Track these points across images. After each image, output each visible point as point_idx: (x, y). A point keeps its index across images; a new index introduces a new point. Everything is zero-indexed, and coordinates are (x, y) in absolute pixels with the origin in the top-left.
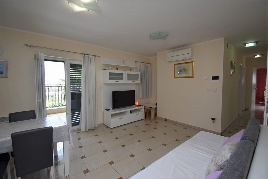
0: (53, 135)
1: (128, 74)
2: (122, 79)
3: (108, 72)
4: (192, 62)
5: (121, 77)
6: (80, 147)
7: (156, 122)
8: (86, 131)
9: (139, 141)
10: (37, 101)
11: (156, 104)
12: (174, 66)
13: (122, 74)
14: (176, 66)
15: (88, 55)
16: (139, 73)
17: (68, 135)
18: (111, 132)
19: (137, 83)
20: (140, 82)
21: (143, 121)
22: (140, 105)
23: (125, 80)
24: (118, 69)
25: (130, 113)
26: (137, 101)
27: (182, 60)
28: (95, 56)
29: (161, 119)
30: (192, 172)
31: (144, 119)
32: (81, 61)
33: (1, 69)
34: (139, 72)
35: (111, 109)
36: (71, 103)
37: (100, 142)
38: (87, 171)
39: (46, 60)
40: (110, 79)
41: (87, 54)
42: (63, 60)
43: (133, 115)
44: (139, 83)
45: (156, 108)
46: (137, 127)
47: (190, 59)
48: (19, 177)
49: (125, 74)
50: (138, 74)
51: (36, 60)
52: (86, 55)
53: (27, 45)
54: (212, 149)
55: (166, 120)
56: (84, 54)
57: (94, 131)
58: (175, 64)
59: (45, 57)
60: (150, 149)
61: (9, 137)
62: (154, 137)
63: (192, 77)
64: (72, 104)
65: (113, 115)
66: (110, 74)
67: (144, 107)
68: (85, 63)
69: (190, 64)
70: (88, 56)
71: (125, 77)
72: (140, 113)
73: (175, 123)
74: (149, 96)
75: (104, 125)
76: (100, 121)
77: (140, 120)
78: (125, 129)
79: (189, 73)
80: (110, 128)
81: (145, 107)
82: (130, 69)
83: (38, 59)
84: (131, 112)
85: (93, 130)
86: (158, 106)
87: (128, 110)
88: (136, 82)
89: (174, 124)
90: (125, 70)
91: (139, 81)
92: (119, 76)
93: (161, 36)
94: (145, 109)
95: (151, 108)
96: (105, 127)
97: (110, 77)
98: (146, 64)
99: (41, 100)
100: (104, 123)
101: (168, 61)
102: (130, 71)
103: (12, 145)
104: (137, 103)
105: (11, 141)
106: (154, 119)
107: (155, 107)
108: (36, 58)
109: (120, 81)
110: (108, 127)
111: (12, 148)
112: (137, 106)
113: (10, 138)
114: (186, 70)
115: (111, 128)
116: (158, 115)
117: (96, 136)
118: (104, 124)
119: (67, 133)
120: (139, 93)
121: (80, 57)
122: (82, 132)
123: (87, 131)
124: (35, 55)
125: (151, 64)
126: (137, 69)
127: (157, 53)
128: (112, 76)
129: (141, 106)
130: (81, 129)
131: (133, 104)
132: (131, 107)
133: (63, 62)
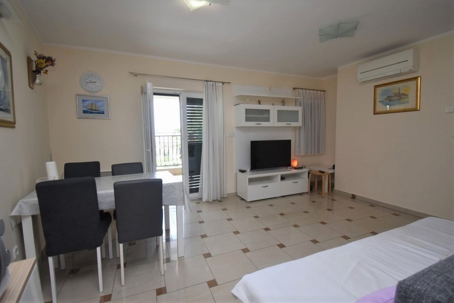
0: (163, 194)
1: (279, 111)
2: (268, 120)
3: (243, 107)
4: (416, 78)
5: (266, 116)
6: (200, 222)
7: (334, 200)
8: (208, 202)
9: (296, 226)
10: (146, 151)
11: (334, 166)
12: (375, 90)
13: (268, 111)
14: (379, 90)
15: (213, 81)
16: (299, 109)
17: (183, 197)
18: (248, 207)
19: (296, 127)
20: (301, 125)
21: (306, 196)
22: (301, 166)
23: (273, 121)
24: (261, 103)
25: (281, 179)
26: (295, 159)
27: (392, 76)
28: (223, 83)
29: (343, 195)
30: (393, 277)
31: (307, 192)
32: (202, 92)
33: (102, 108)
34: (300, 106)
35: (248, 170)
36: (189, 161)
37: (230, 220)
38: (208, 255)
39: (155, 94)
40: (247, 119)
41: (211, 81)
42: (178, 93)
43: (288, 183)
44: (300, 127)
45: (333, 175)
46: (293, 203)
47: (411, 72)
48: (121, 243)
49: (274, 110)
50: (298, 111)
51: (144, 94)
52: (209, 83)
53: (132, 73)
54: (447, 248)
55: (354, 197)
56: (207, 81)
57: (221, 203)
58: (376, 87)
59: (154, 89)
60: (315, 240)
61: (111, 190)
62: (326, 223)
63: (416, 110)
64: (190, 163)
65: (251, 181)
66: (248, 111)
67: (308, 170)
68: (207, 96)
69: (413, 83)
70: (212, 83)
71: (273, 115)
72: (299, 180)
73: (373, 204)
74: (318, 152)
75: (238, 196)
76: (230, 189)
77: (301, 194)
78: (271, 205)
79: (407, 102)
80: (247, 201)
81: (310, 171)
82: (283, 102)
83: (146, 93)
84: (283, 178)
85: (220, 201)
86: (336, 171)
87: (278, 173)
88: (294, 124)
89: (371, 205)
90: (273, 104)
91: (299, 124)
92: (263, 115)
93: (341, 31)
94: (310, 175)
95: (323, 172)
96: (238, 199)
97: (246, 117)
98: (315, 92)
99: (150, 150)
100: (236, 193)
101: (360, 81)
102: (283, 105)
103: (114, 200)
104: (295, 164)
105: (114, 195)
106: (329, 194)
107: (331, 171)
108: (143, 91)
109: (264, 124)
110: (243, 199)
111: (114, 204)
112: (295, 168)
113: (113, 191)
114: (401, 96)
115: (249, 200)
116: (336, 188)
117: (224, 210)
118: (236, 195)
119: (182, 194)
120: (299, 147)
121: (200, 86)
122: (205, 202)
123: (210, 202)
124: (141, 87)
125: (324, 91)
126: (296, 102)
127: (337, 69)
128: (251, 115)
129: (302, 168)
130: (201, 199)
131: (288, 164)
132: (284, 169)
133: (178, 95)
